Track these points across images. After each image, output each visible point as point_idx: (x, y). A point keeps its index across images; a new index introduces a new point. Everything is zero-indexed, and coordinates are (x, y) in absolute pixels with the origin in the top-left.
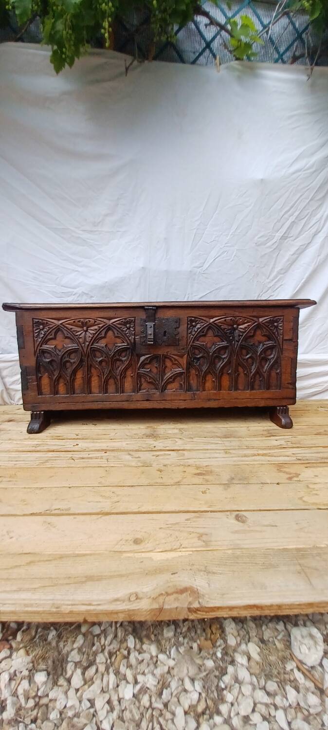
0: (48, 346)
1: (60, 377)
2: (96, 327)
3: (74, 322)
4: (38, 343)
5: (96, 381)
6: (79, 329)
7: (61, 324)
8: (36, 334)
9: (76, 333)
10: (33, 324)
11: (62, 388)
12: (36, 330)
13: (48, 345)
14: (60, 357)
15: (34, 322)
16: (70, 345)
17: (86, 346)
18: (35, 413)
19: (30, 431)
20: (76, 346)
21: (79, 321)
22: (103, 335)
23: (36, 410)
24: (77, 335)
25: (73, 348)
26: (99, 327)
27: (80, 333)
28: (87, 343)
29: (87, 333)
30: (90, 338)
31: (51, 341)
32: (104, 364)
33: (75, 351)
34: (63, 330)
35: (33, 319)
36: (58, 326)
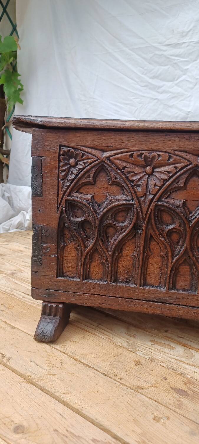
0: (79, 195)
1: (95, 250)
2: (169, 168)
3: (131, 156)
4: (64, 189)
5: (156, 265)
6: (137, 170)
7: (107, 158)
8: (63, 174)
9: (132, 176)
10: (60, 155)
11: (96, 269)
12: (63, 166)
13: (81, 193)
14: (99, 216)
15: (61, 153)
16: (118, 198)
17: (147, 201)
18: (49, 305)
19: (40, 338)
20: (128, 200)
21: (140, 155)
22: (181, 184)
23: (51, 300)
24: (133, 181)
25: (125, 202)
26: (176, 168)
27: (138, 177)
28: (151, 197)
29: (152, 178)
30: (157, 188)
31: (86, 187)
32: (175, 237)
33: (127, 208)
34: (109, 169)
35: (60, 146)
36: (103, 161)
